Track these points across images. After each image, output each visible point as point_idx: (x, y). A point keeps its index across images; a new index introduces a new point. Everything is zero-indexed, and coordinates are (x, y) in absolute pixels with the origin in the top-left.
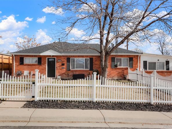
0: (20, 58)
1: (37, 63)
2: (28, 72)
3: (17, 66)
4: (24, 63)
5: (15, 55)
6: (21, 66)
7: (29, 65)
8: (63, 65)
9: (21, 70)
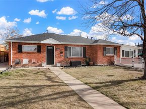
0: (18, 45)
1: (36, 51)
2: (28, 60)
3: (14, 54)
4: (23, 51)
5: (12, 42)
6: (20, 54)
7: (28, 53)
8: (61, 53)
9: (19, 58)
